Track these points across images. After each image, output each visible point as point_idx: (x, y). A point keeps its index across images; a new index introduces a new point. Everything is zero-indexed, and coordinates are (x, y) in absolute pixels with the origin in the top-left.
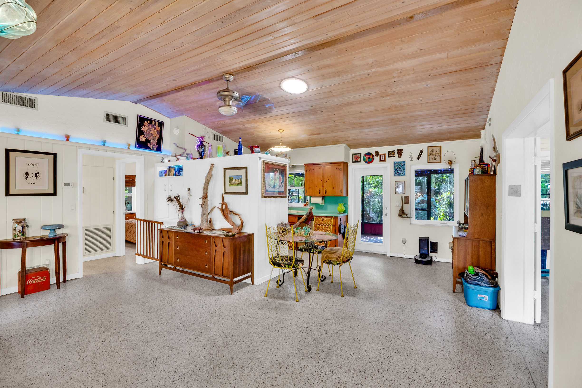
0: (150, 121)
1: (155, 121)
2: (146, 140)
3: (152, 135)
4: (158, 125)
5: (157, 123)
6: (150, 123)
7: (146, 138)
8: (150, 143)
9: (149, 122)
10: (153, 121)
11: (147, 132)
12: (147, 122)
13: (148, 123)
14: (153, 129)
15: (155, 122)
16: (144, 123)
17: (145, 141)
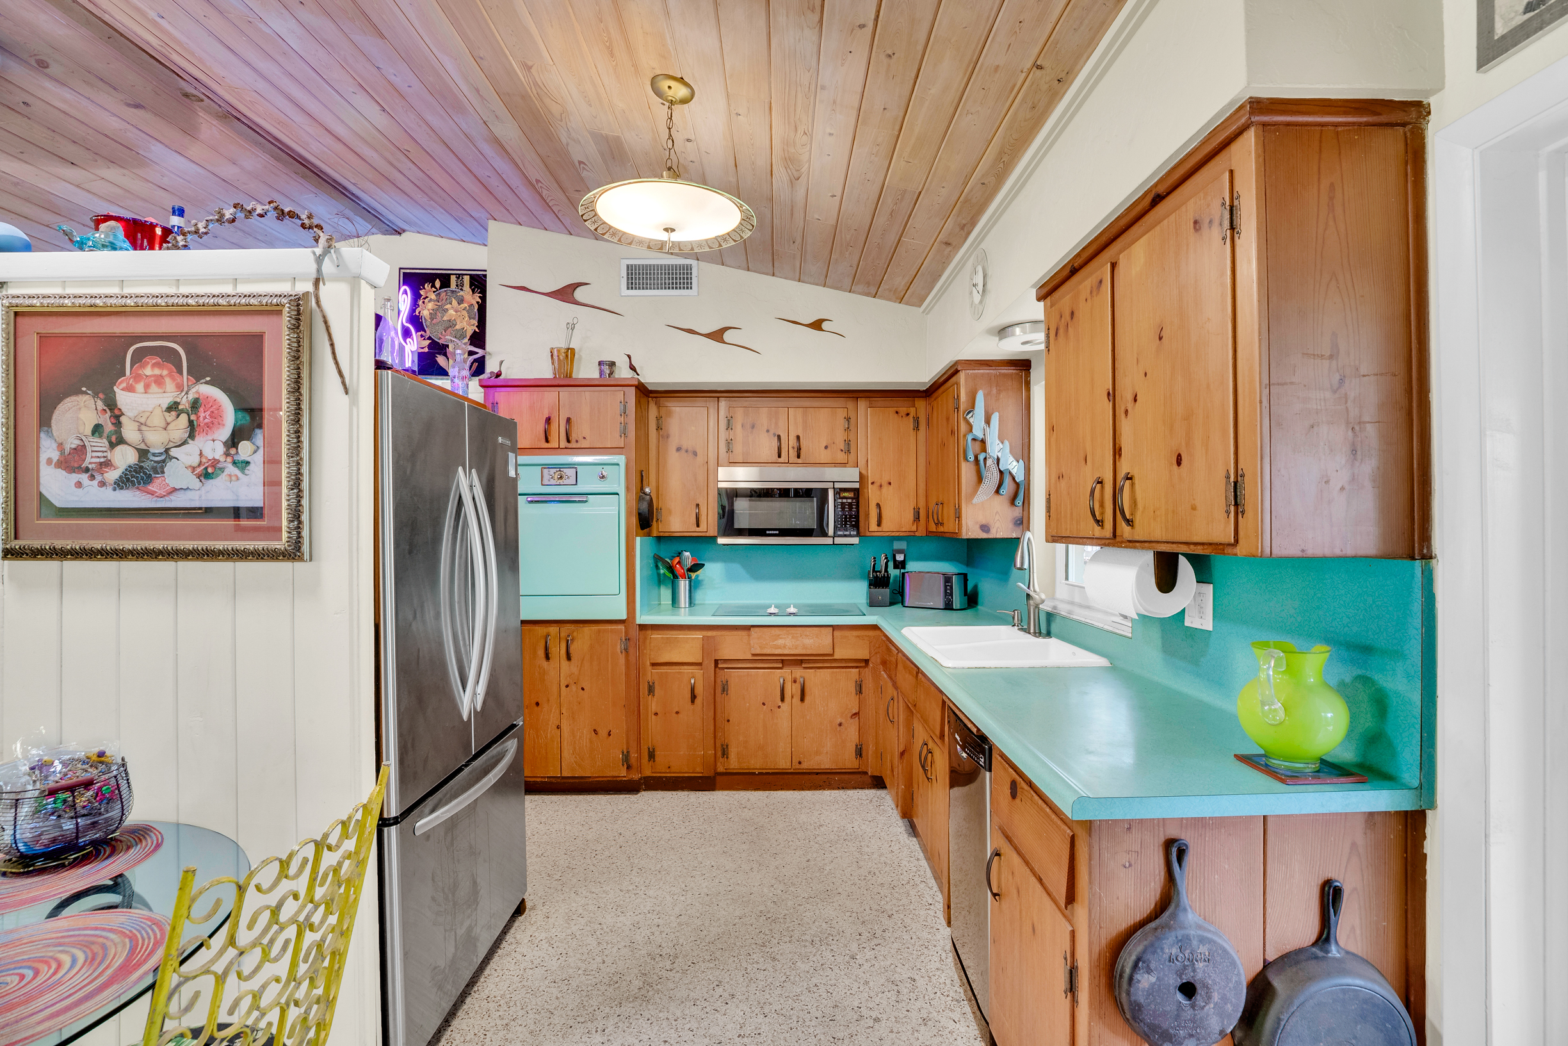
0: (444, 279)
1: (459, 276)
2: (429, 346)
3: (451, 324)
4: (470, 287)
5: (467, 279)
6: (440, 288)
7: (429, 338)
8: (445, 355)
9: (438, 283)
10: (453, 279)
11: (432, 319)
12: (433, 286)
13: (434, 289)
14: (454, 302)
15: (458, 278)
16: (422, 292)
17: (426, 350)
